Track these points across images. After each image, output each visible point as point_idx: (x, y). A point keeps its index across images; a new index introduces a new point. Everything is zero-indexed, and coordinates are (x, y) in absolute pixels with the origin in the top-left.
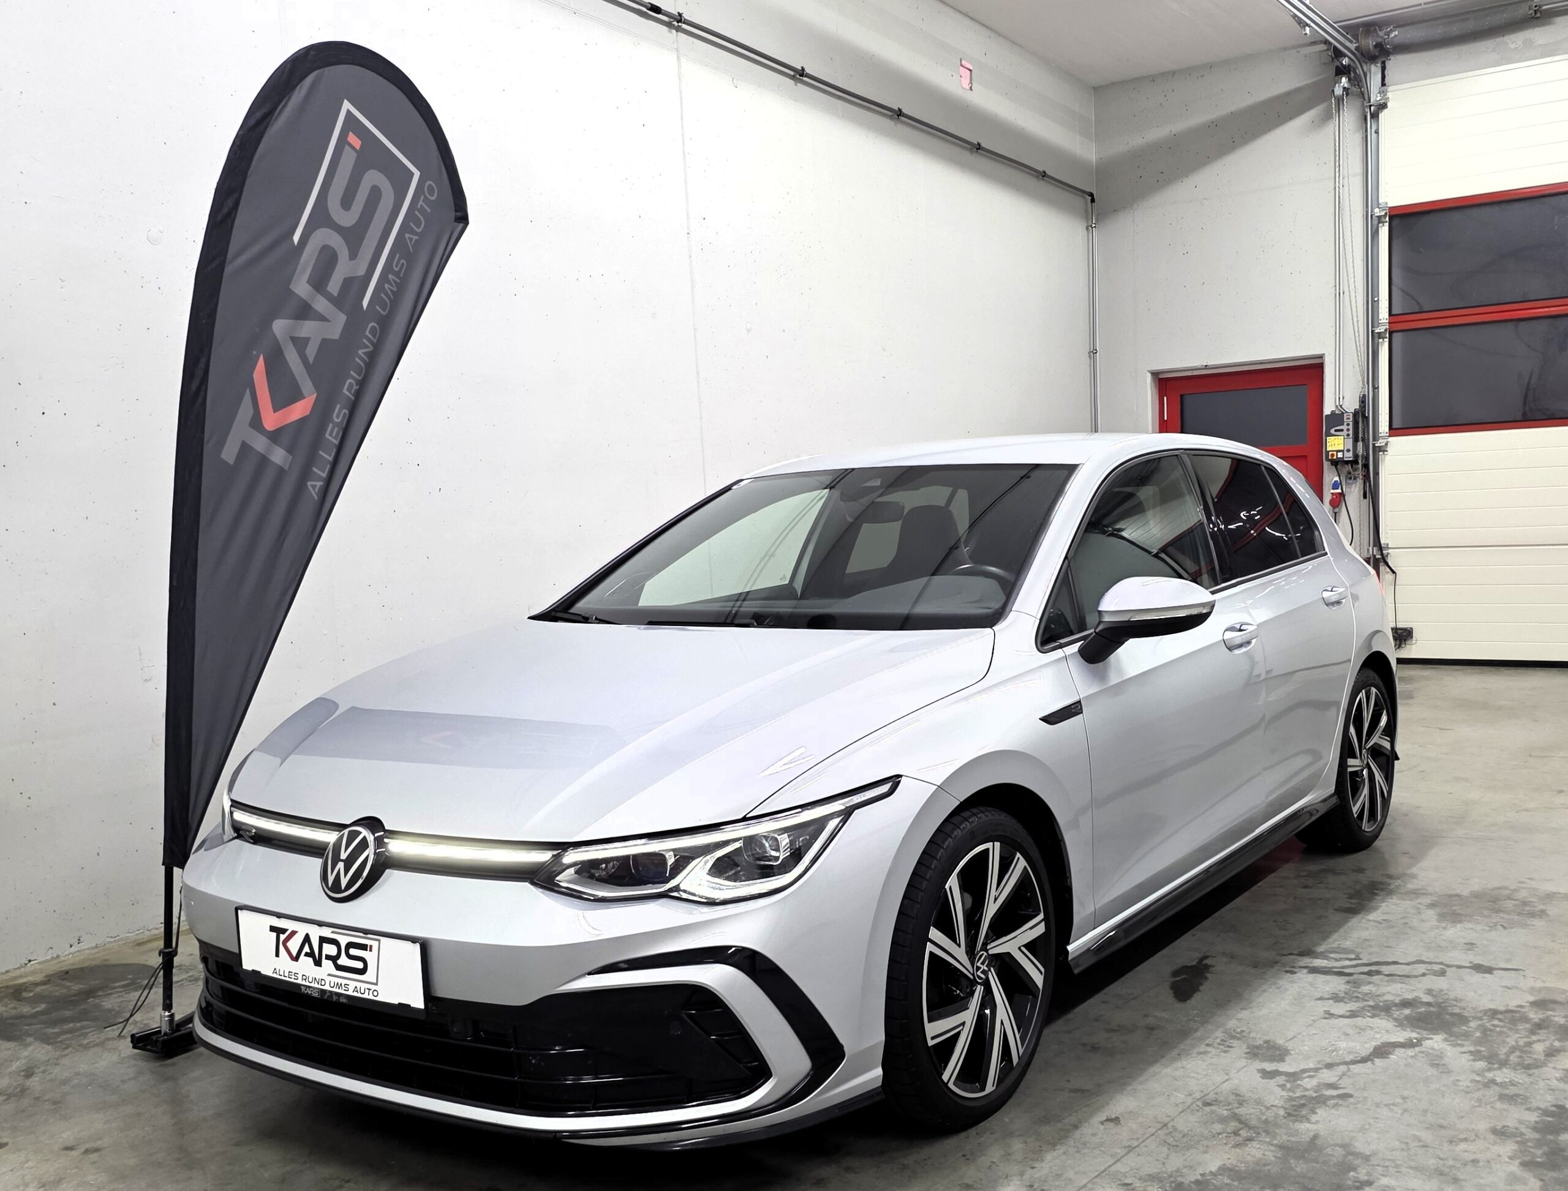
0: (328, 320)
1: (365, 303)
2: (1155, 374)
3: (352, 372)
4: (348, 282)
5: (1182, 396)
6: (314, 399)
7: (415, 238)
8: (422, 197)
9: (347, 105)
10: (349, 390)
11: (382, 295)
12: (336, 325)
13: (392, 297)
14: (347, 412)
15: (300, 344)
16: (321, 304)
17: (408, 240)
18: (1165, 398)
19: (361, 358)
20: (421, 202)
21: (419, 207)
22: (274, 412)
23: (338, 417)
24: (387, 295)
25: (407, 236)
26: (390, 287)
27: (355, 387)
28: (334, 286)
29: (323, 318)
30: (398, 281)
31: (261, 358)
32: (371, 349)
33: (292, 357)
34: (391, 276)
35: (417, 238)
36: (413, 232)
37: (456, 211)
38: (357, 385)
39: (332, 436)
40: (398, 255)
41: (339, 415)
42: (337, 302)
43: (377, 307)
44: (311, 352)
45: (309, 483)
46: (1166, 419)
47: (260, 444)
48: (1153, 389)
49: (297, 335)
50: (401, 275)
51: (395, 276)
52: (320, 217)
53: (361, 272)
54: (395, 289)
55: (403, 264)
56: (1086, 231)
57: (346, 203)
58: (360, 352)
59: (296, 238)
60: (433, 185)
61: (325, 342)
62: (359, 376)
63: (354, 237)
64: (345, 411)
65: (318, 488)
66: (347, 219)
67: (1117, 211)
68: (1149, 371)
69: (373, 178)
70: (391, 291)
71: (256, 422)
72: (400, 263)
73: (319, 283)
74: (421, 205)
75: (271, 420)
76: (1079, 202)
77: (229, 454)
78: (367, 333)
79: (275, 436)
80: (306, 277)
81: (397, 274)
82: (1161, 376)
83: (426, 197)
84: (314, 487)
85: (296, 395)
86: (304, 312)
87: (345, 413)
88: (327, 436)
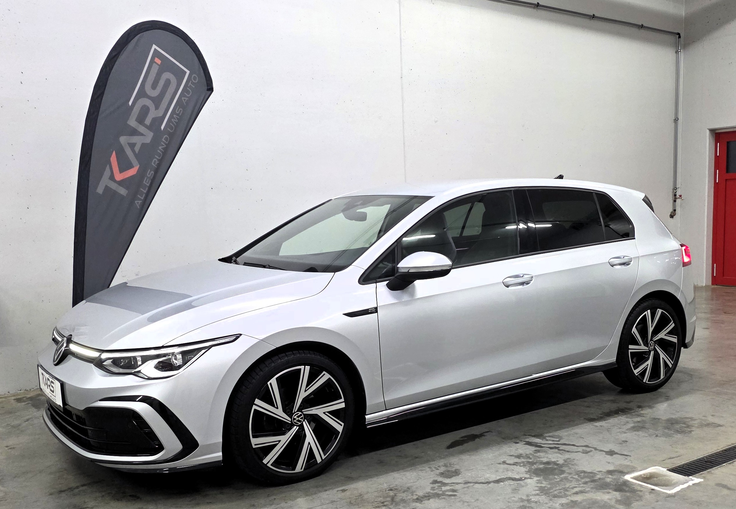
0: (145, 136)
1: (162, 127)
2: (712, 131)
3: (156, 156)
4: (154, 120)
5: (728, 143)
6: (138, 168)
7: (187, 99)
8: (191, 81)
9: (154, 47)
10: (154, 163)
11: (171, 124)
12: (148, 137)
13: (176, 124)
14: (153, 173)
15: (132, 146)
16: (141, 129)
17: (183, 100)
18: (718, 143)
19: (160, 150)
20: (190, 84)
21: (189, 85)
22: (120, 174)
23: (149, 174)
24: (173, 123)
25: (183, 98)
26: (175, 120)
27: (157, 162)
28: (148, 121)
29: (142, 135)
30: (178, 117)
31: (114, 153)
32: (165, 146)
33: (129, 151)
34: (175, 116)
35: (188, 99)
36: (185, 96)
37: (207, 86)
38: (158, 161)
39: (146, 182)
40: (178, 107)
41: (150, 173)
42: (149, 128)
43: (168, 129)
44: (137, 149)
45: (136, 202)
46: (718, 155)
47: (113, 186)
48: (711, 138)
49: (130, 142)
50: (180, 115)
51: (177, 115)
52: (142, 94)
53: (161, 114)
54: (177, 121)
55: (181, 110)
56: (675, 54)
57: (154, 86)
58: (160, 148)
59: (130, 103)
60: (196, 76)
61: (143, 145)
62: (159, 157)
63: (157, 101)
64: (153, 172)
65: (139, 203)
66: (154, 93)
67: (694, 42)
68: (708, 129)
69: (167, 75)
70: (175, 121)
71: (112, 178)
72: (179, 111)
73: (141, 120)
74: (190, 85)
75: (119, 177)
76: (672, 39)
77: (100, 190)
78: (163, 140)
79: (120, 183)
80: (134, 119)
81: (178, 115)
82: (717, 132)
83: (192, 81)
84: (138, 203)
85: (130, 166)
86: (134, 132)
87: (152, 173)
88: (144, 182)
